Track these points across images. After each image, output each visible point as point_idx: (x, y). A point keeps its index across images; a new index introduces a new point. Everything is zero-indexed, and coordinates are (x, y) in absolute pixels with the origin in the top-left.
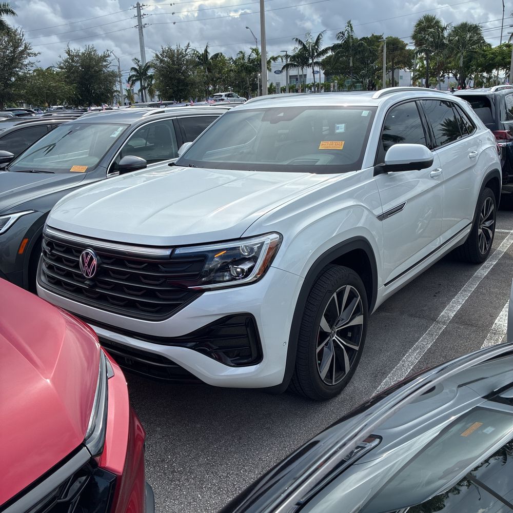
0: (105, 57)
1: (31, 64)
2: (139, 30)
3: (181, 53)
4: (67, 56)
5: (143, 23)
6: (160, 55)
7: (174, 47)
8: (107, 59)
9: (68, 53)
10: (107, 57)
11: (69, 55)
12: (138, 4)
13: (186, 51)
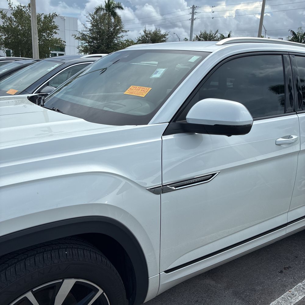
0: (165, 35)
1: (122, 37)
2: (191, 21)
3: (212, 36)
4: (143, 34)
5: (194, 17)
6: (198, 36)
7: (208, 32)
8: (166, 36)
9: (145, 32)
10: (166, 35)
11: (145, 33)
12: (194, 6)
13: (215, 35)
